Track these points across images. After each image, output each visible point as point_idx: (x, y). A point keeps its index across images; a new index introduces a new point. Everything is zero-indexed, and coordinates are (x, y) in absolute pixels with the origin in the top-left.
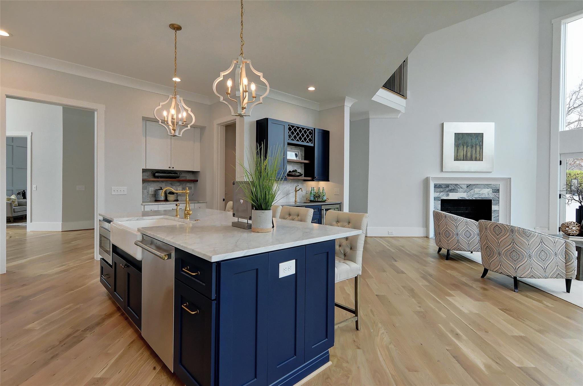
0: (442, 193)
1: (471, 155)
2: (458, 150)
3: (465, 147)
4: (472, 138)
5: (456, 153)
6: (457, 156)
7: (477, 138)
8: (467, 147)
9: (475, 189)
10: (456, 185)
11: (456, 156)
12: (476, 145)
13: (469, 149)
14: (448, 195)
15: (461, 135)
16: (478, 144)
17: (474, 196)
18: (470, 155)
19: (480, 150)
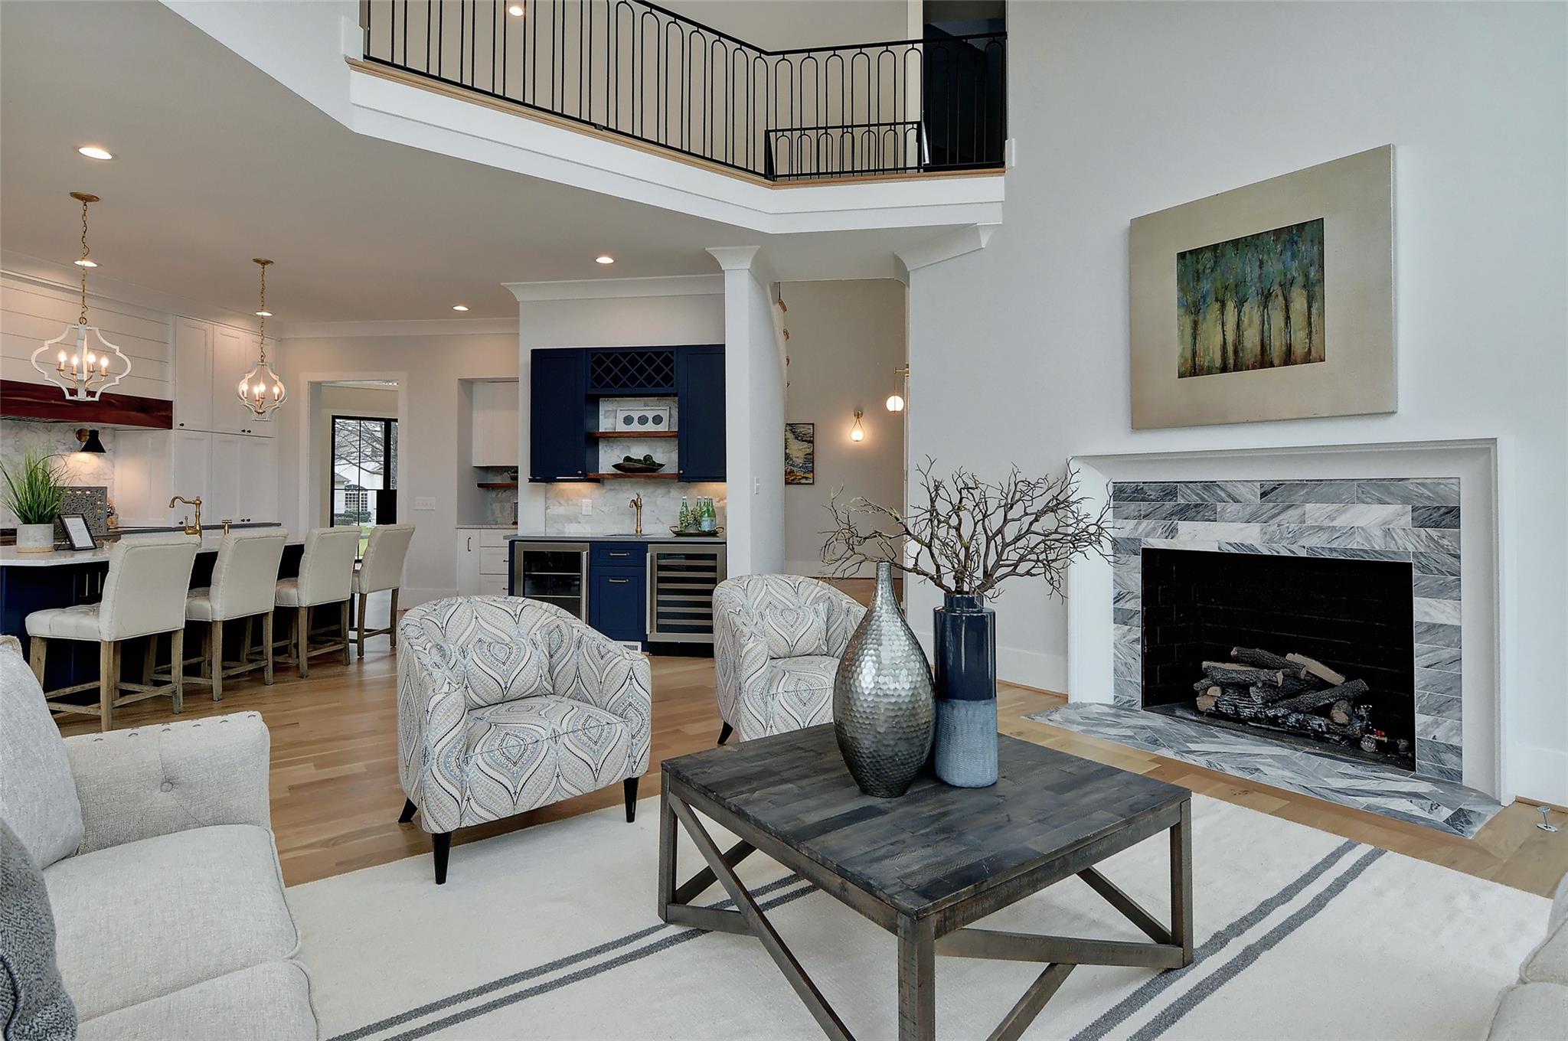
0: (1145, 522)
1: (1262, 341)
2: (1195, 325)
3: (1230, 306)
4: (1265, 257)
5: (1188, 339)
6: (1194, 354)
7: (1289, 254)
8: (1240, 305)
9: (1309, 506)
10: (1209, 486)
11: (1189, 355)
12: (1286, 286)
13: (1252, 312)
14: (1172, 532)
15: (1208, 255)
16: (1300, 280)
17: (1301, 543)
18: (1257, 340)
19: (1310, 307)
